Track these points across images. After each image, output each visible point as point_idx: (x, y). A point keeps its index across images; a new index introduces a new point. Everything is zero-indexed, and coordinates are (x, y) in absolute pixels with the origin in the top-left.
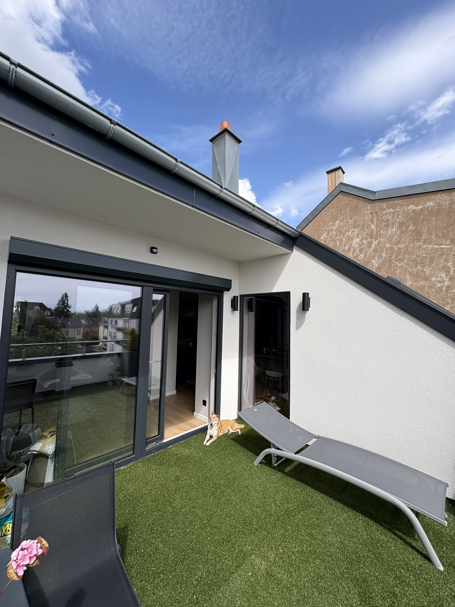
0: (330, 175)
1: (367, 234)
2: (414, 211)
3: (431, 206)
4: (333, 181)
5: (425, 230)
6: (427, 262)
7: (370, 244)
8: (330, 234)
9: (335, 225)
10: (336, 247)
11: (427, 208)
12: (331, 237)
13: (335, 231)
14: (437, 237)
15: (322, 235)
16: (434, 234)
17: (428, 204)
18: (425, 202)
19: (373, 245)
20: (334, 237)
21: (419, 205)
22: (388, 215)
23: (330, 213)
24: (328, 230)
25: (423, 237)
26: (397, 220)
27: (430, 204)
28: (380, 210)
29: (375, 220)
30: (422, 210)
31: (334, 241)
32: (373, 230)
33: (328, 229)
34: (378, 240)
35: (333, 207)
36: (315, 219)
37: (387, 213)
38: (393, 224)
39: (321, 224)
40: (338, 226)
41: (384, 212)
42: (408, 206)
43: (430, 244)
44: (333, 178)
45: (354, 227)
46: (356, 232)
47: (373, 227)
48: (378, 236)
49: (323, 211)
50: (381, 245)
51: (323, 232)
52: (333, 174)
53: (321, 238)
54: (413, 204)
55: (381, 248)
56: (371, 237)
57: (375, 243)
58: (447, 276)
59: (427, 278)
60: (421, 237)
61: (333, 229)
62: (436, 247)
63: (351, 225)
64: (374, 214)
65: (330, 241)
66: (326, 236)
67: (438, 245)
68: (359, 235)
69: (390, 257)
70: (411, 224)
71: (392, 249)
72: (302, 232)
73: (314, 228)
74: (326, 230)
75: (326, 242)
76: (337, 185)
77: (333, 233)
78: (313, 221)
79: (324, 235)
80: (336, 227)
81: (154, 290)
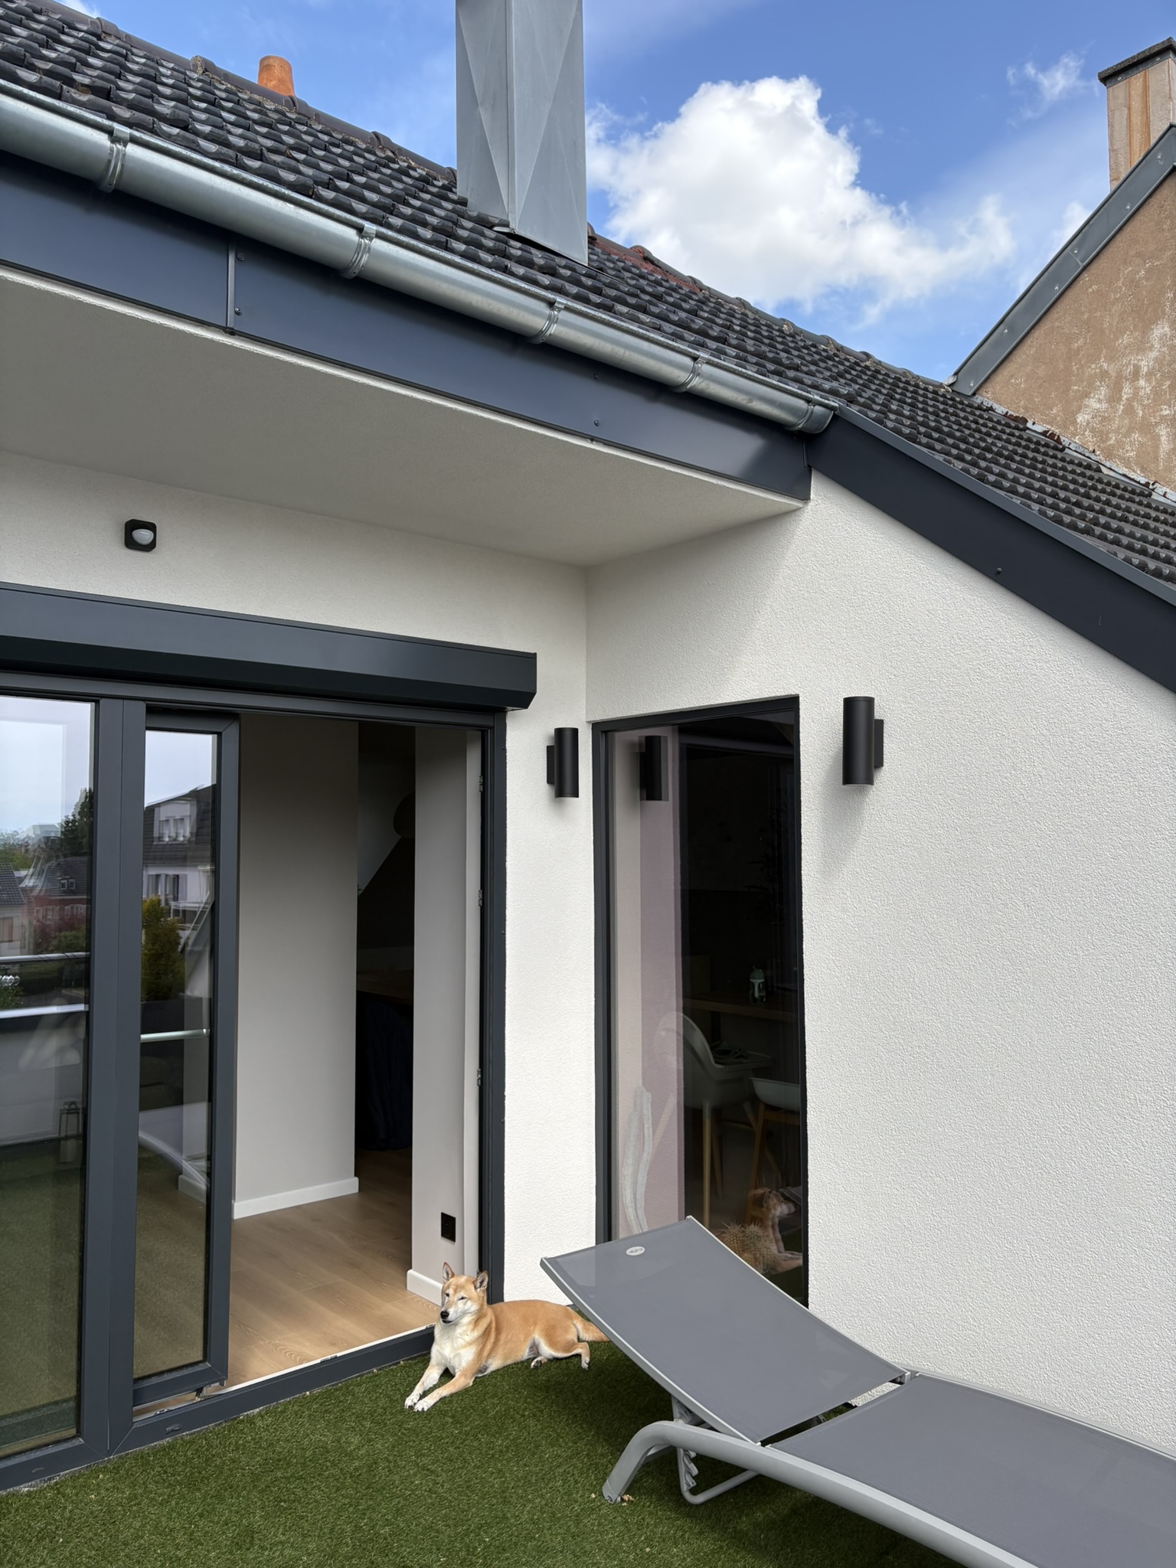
0: (1120, 87)
4: (1137, 120)
8: (1125, 397)
9: (1151, 348)
10: (1156, 458)
12: (1129, 410)
13: (1150, 374)
15: (1086, 401)
20: (1144, 407)
23: (1120, 284)
24: (1114, 374)
31: (1147, 428)
33: (1112, 369)
35: (1139, 255)
36: (1046, 325)
39: (1079, 349)
40: (1164, 349)
44: (1136, 104)
49: (1086, 276)
51: (1091, 385)
52: (1136, 80)
53: (1080, 418)
61: (1137, 369)
65: (1123, 430)
66: (1105, 406)
72: (978, 400)
73: (1042, 371)
74: (1104, 374)
75: (1102, 436)
76: (1153, 141)
77: (1137, 390)
78: (1036, 333)
79: (1093, 403)
80: (1153, 354)
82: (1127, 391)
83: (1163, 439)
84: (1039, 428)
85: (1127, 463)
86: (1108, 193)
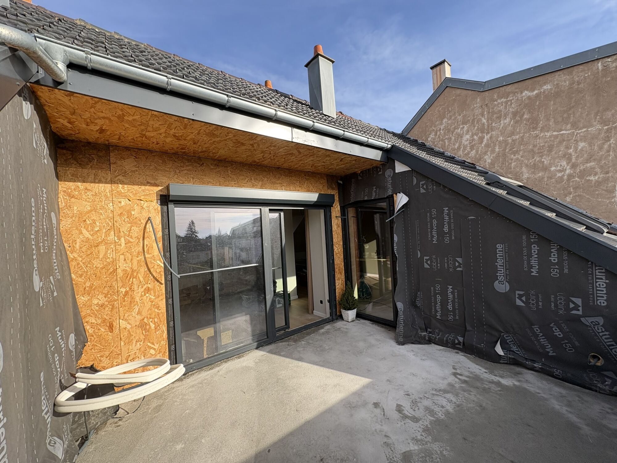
0: (435, 70)
1: (477, 130)
2: (529, 98)
3: (548, 89)
4: (438, 76)
5: (542, 116)
6: (544, 151)
7: (481, 139)
10: (445, 147)
11: (544, 92)
12: (439, 137)
13: (443, 129)
14: (556, 123)
16: (553, 120)
17: (545, 87)
18: (541, 86)
19: (485, 140)
20: (442, 136)
21: (534, 91)
22: (500, 105)
23: (436, 111)
24: (435, 130)
25: (540, 125)
26: (510, 109)
27: (547, 87)
28: (491, 101)
29: (485, 113)
30: (538, 95)
31: (443, 140)
32: (484, 124)
34: (490, 134)
35: (440, 105)
36: (421, 120)
37: (499, 103)
38: (506, 116)
39: (428, 125)
40: (446, 124)
41: (495, 103)
42: (522, 93)
43: (548, 131)
44: (438, 73)
45: (463, 123)
46: (466, 128)
47: (484, 121)
48: (490, 129)
49: (429, 110)
50: (494, 139)
51: (431, 132)
52: (438, 68)
53: (429, 139)
54: (527, 90)
55: (493, 142)
56: (483, 132)
57: (487, 137)
58: (568, 164)
59: (545, 169)
60: (537, 125)
61: (440, 128)
62: (555, 133)
63: (460, 121)
64: (484, 107)
65: (438, 141)
66: (434, 136)
67: (557, 131)
68: (468, 131)
69: (505, 150)
70: (526, 113)
71: (505, 141)
72: (407, 136)
73: (420, 130)
74: (433, 130)
75: (434, 143)
76: (442, 81)
77: (440, 133)
78: (419, 122)
79: (431, 136)
80: (444, 125)
81: (270, 210)
82: (438, 133)
83: (446, 143)
84: (420, 141)
85: (439, 148)
86: (433, 93)
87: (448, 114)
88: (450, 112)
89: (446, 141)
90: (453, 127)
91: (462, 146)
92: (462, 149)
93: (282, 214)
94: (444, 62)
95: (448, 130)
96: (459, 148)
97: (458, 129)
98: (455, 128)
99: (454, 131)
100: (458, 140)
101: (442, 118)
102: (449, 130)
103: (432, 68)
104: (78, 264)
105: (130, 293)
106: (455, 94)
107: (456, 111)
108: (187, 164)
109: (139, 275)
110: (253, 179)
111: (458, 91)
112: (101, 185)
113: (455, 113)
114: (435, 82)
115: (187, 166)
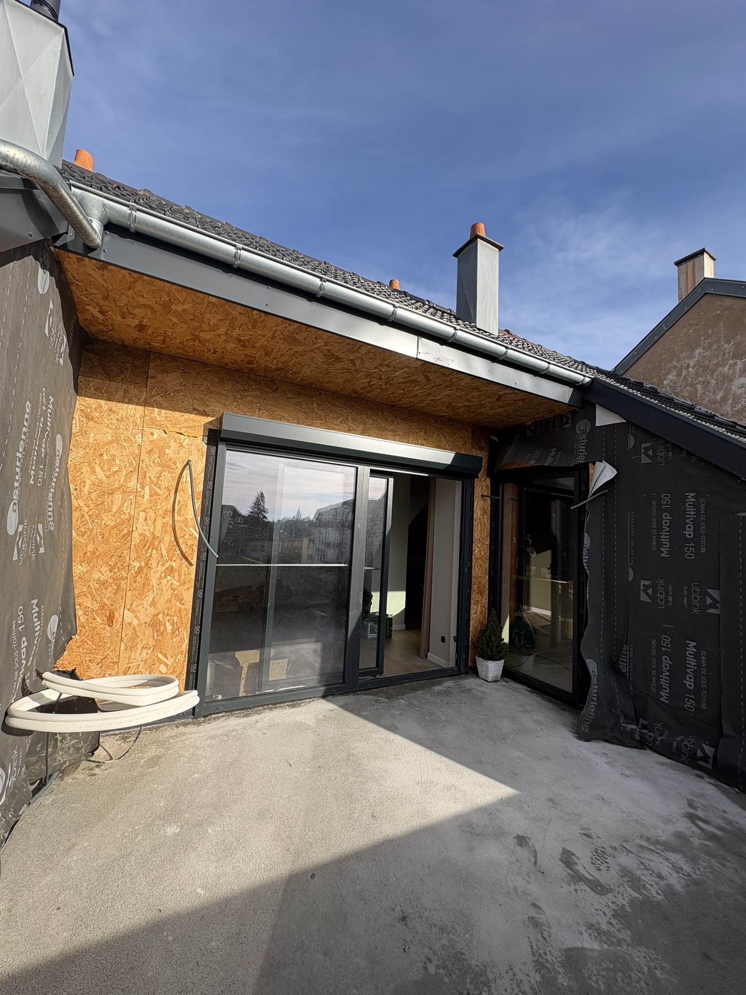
0: (683, 266)
4: (690, 277)
9: (694, 357)
10: (696, 396)
12: (685, 379)
13: (694, 366)
15: (667, 376)
20: (691, 378)
23: (682, 335)
24: (679, 367)
31: (692, 385)
33: (678, 365)
35: (689, 325)
39: (665, 358)
40: (700, 357)
44: (690, 272)
45: (734, 357)
46: (739, 366)
49: (667, 333)
51: (669, 371)
52: (690, 263)
53: (665, 382)
61: (689, 365)
63: (729, 352)
65: (683, 386)
66: (675, 378)
72: (624, 376)
73: (650, 366)
74: (675, 367)
75: (674, 388)
76: (696, 285)
77: (688, 372)
78: (647, 353)
79: (670, 377)
80: (695, 360)
81: (372, 471)
82: (684, 373)
83: (699, 389)
84: (649, 386)
85: (684, 398)
86: (677, 304)
87: (705, 339)
88: (709, 336)
89: (699, 387)
90: (715, 362)
91: (731, 397)
92: (730, 402)
93: (391, 480)
94: (702, 252)
95: (703, 368)
96: (724, 400)
97: (724, 365)
98: (718, 365)
99: (716, 370)
100: (722, 385)
101: (692, 346)
102: (705, 368)
103: (678, 264)
104: (83, 516)
105: (145, 570)
106: (720, 306)
107: (722, 335)
108: (253, 387)
109: (162, 545)
110: (350, 419)
111: (728, 302)
112: (130, 406)
113: (720, 338)
114: (683, 285)
115: (253, 390)
